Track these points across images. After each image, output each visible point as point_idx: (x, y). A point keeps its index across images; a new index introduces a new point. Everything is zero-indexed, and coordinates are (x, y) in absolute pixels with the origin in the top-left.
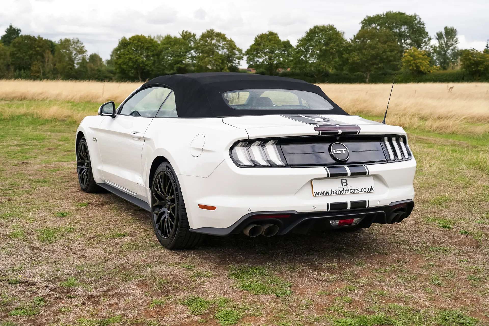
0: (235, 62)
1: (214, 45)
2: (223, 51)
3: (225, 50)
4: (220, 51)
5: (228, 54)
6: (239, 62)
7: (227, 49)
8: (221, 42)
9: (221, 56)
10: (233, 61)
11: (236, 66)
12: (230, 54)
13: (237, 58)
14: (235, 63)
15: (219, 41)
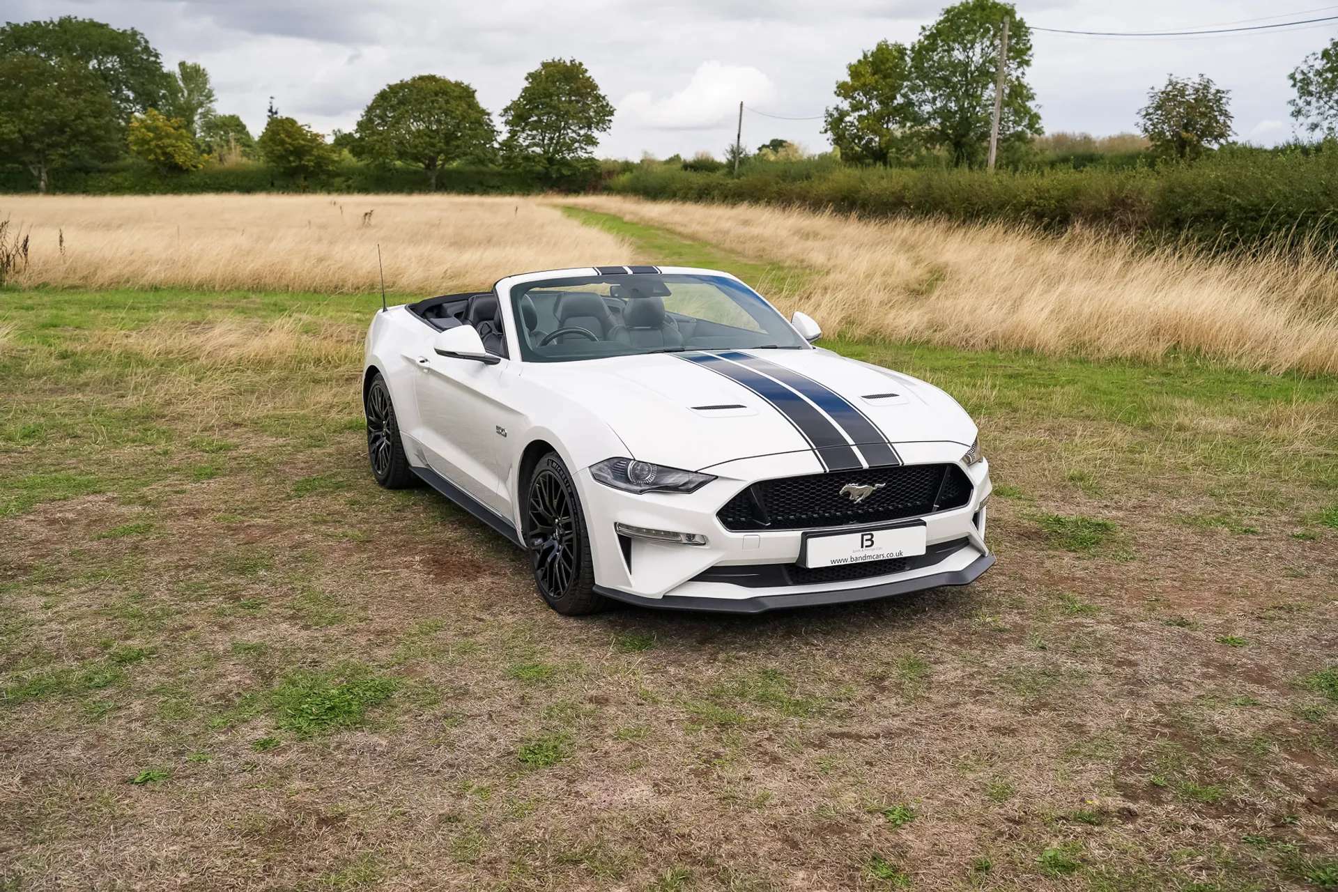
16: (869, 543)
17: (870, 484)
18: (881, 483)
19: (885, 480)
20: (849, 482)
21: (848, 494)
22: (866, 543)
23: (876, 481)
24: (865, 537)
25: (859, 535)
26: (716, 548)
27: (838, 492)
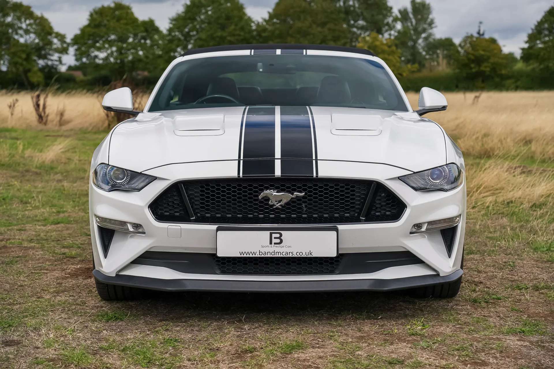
0: (52, 58)
1: (10, 25)
2: (28, 37)
3: (33, 36)
4: (22, 36)
5: (38, 44)
6: (60, 58)
7: (35, 33)
8: (23, 20)
9: (26, 45)
10: (49, 57)
11: (55, 66)
12: (41, 44)
13: (57, 50)
14: (52, 60)
15: (19, 19)
16: (278, 241)
17: (289, 192)
18: (300, 192)
19: (304, 190)
20: (267, 188)
21: (267, 199)
22: (274, 241)
23: (295, 190)
24: (274, 235)
25: (268, 233)
26: (150, 236)
27: (257, 196)
